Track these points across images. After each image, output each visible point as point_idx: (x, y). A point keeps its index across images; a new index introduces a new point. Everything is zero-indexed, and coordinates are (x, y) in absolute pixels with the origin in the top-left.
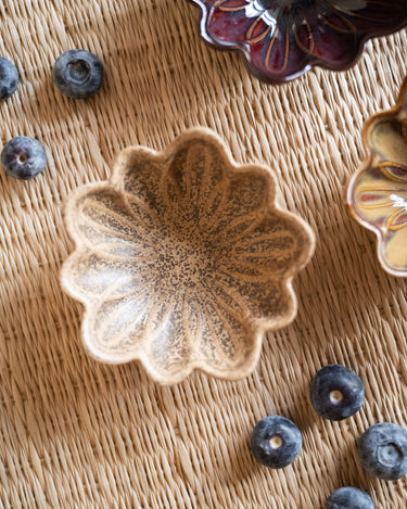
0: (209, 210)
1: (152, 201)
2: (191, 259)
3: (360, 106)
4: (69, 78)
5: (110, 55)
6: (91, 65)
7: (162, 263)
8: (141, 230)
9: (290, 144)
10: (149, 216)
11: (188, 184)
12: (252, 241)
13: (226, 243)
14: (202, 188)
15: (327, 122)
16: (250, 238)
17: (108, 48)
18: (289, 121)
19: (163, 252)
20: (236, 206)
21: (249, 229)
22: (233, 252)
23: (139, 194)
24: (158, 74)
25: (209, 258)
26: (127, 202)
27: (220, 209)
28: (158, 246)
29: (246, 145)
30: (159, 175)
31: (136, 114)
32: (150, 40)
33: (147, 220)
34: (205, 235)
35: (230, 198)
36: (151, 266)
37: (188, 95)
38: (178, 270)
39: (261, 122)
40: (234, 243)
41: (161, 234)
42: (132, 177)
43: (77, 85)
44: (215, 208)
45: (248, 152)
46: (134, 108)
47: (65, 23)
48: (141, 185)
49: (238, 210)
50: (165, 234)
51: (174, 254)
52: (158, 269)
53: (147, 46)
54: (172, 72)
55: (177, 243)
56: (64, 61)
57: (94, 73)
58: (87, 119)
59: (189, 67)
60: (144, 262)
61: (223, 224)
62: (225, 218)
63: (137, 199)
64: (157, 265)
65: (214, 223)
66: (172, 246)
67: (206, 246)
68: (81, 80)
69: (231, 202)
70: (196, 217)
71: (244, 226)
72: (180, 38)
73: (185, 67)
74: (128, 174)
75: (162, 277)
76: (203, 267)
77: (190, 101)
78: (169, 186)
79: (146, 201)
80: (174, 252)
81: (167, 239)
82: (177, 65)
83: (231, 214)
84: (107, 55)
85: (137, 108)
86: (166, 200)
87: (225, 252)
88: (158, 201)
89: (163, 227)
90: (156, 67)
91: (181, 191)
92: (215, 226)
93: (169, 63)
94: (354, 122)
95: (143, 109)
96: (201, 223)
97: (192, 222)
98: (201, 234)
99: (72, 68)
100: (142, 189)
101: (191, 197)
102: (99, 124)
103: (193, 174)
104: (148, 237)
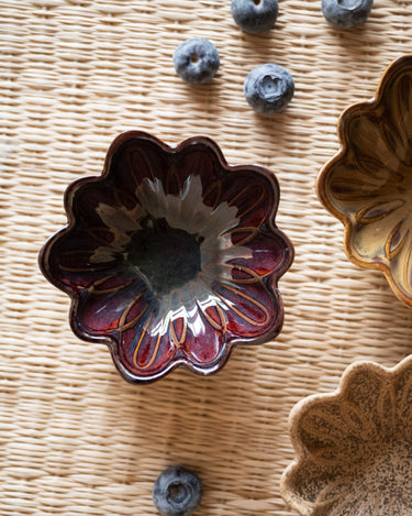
0: (357, 426)
1: (328, 477)
2: (395, 461)
3: (313, 243)
4: (181, 505)
5: (168, 453)
6: (177, 479)
7: (387, 490)
8: (349, 498)
9: (321, 320)
10: (340, 486)
11: (327, 437)
12: (404, 399)
13: (394, 422)
14: (336, 425)
15: (315, 279)
16: (400, 400)
17: (161, 452)
18: (299, 313)
19: (377, 485)
20: (366, 401)
21: (392, 398)
22: (404, 419)
23: (320, 488)
24: (204, 416)
25: (400, 444)
26: (323, 504)
27: (361, 417)
28: (370, 487)
29: (304, 362)
30: (312, 463)
31: (233, 452)
32: (170, 409)
33: (343, 488)
34: (377, 438)
35: (358, 404)
36: (386, 502)
37: (235, 395)
38: (399, 478)
39: (289, 340)
40: (397, 415)
41: (360, 480)
42: (304, 491)
43: (190, 500)
44: (358, 421)
45: (312, 363)
46: (226, 451)
47: (120, 482)
48: (313, 483)
49: (371, 401)
50: (362, 476)
51: (384, 475)
52: (391, 496)
53: (175, 415)
54: (208, 402)
55: (374, 468)
56: (164, 503)
57: (185, 480)
58: (219, 500)
59: (210, 385)
60: (380, 507)
61: (375, 419)
62: (371, 415)
63: (323, 492)
64: (387, 496)
65: (370, 426)
66: (375, 474)
67: (388, 442)
68: (186, 494)
69: (361, 405)
70: (356, 440)
71: (388, 402)
72: (181, 381)
73: (208, 388)
74: (301, 494)
75: (400, 496)
76: (406, 453)
77: (242, 396)
78: (323, 456)
79: (327, 483)
80: (381, 474)
81: (366, 476)
82: (203, 395)
83: (370, 408)
84: (167, 456)
85: (228, 449)
86: (333, 463)
87: (401, 427)
88: (330, 472)
89: (354, 475)
90: (197, 415)
91: (330, 445)
92: (374, 426)
93: (198, 401)
94: (326, 254)
95: (231, 443)
96: (365, 438)
97: (361, 446)
98: (375, 442)
99: (173, 499)
100: (316, 484)
101: (338, 438)
102: (228, 491)
103: (322, 430)
104: (359, 493)
